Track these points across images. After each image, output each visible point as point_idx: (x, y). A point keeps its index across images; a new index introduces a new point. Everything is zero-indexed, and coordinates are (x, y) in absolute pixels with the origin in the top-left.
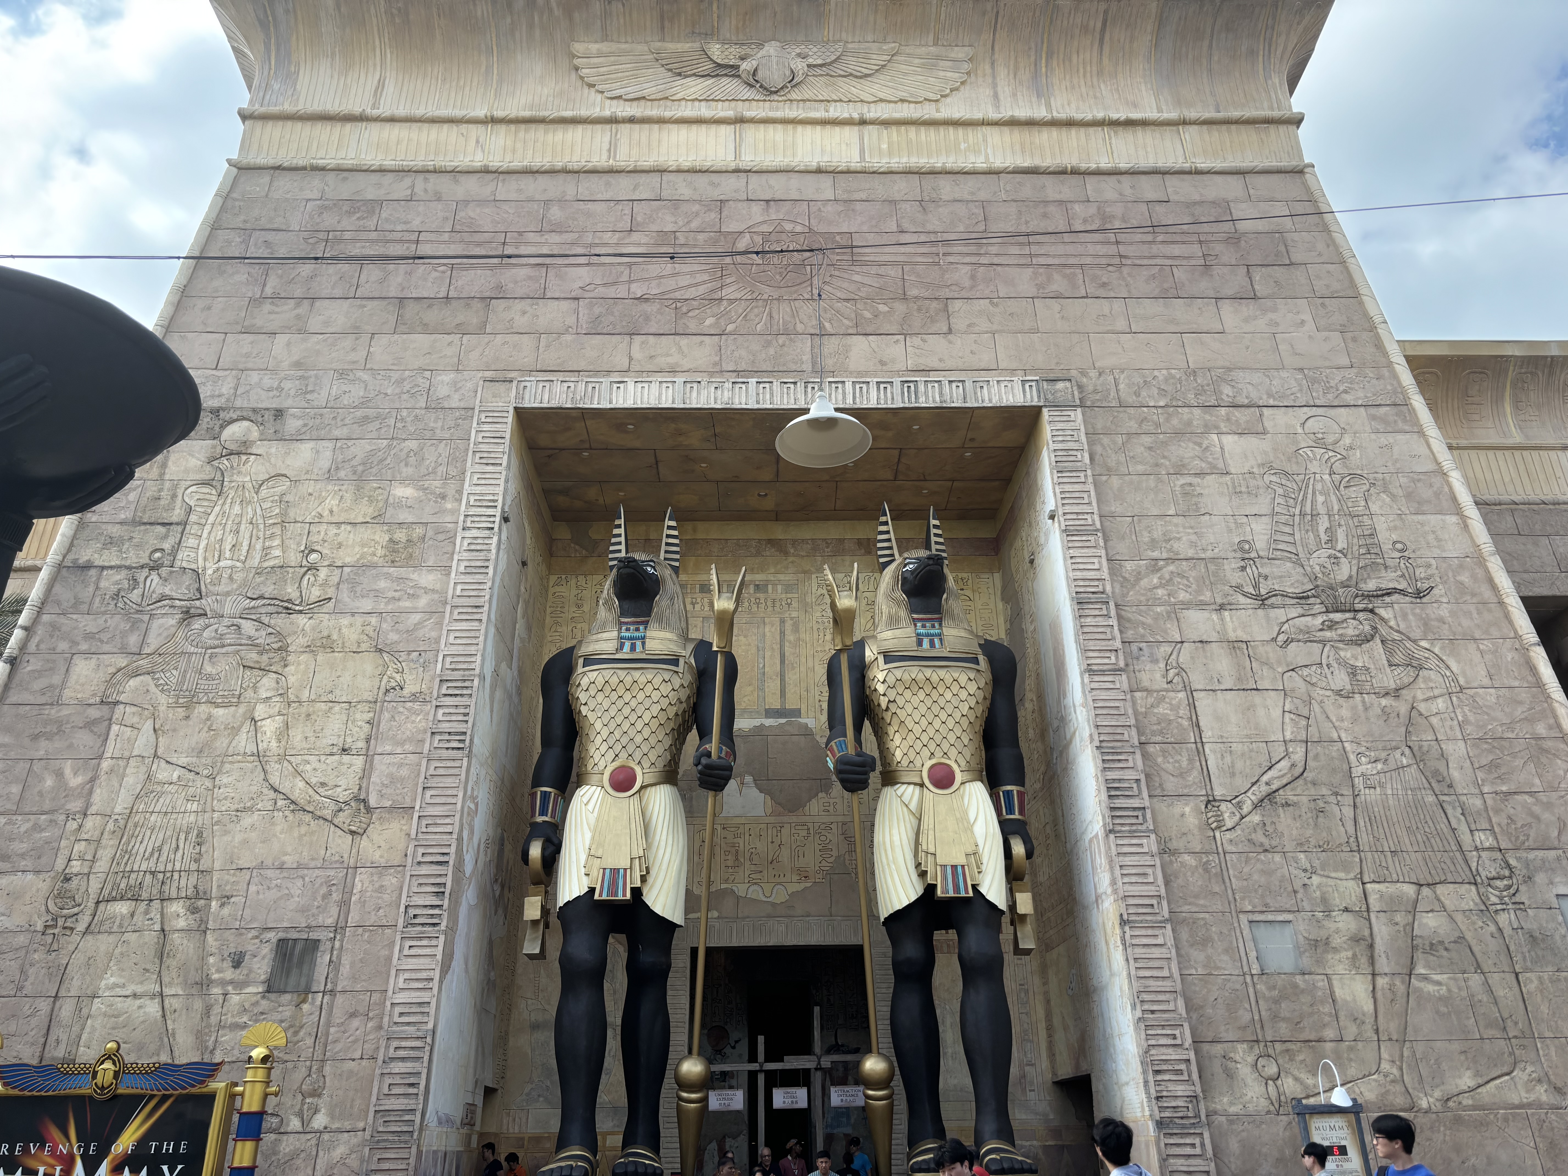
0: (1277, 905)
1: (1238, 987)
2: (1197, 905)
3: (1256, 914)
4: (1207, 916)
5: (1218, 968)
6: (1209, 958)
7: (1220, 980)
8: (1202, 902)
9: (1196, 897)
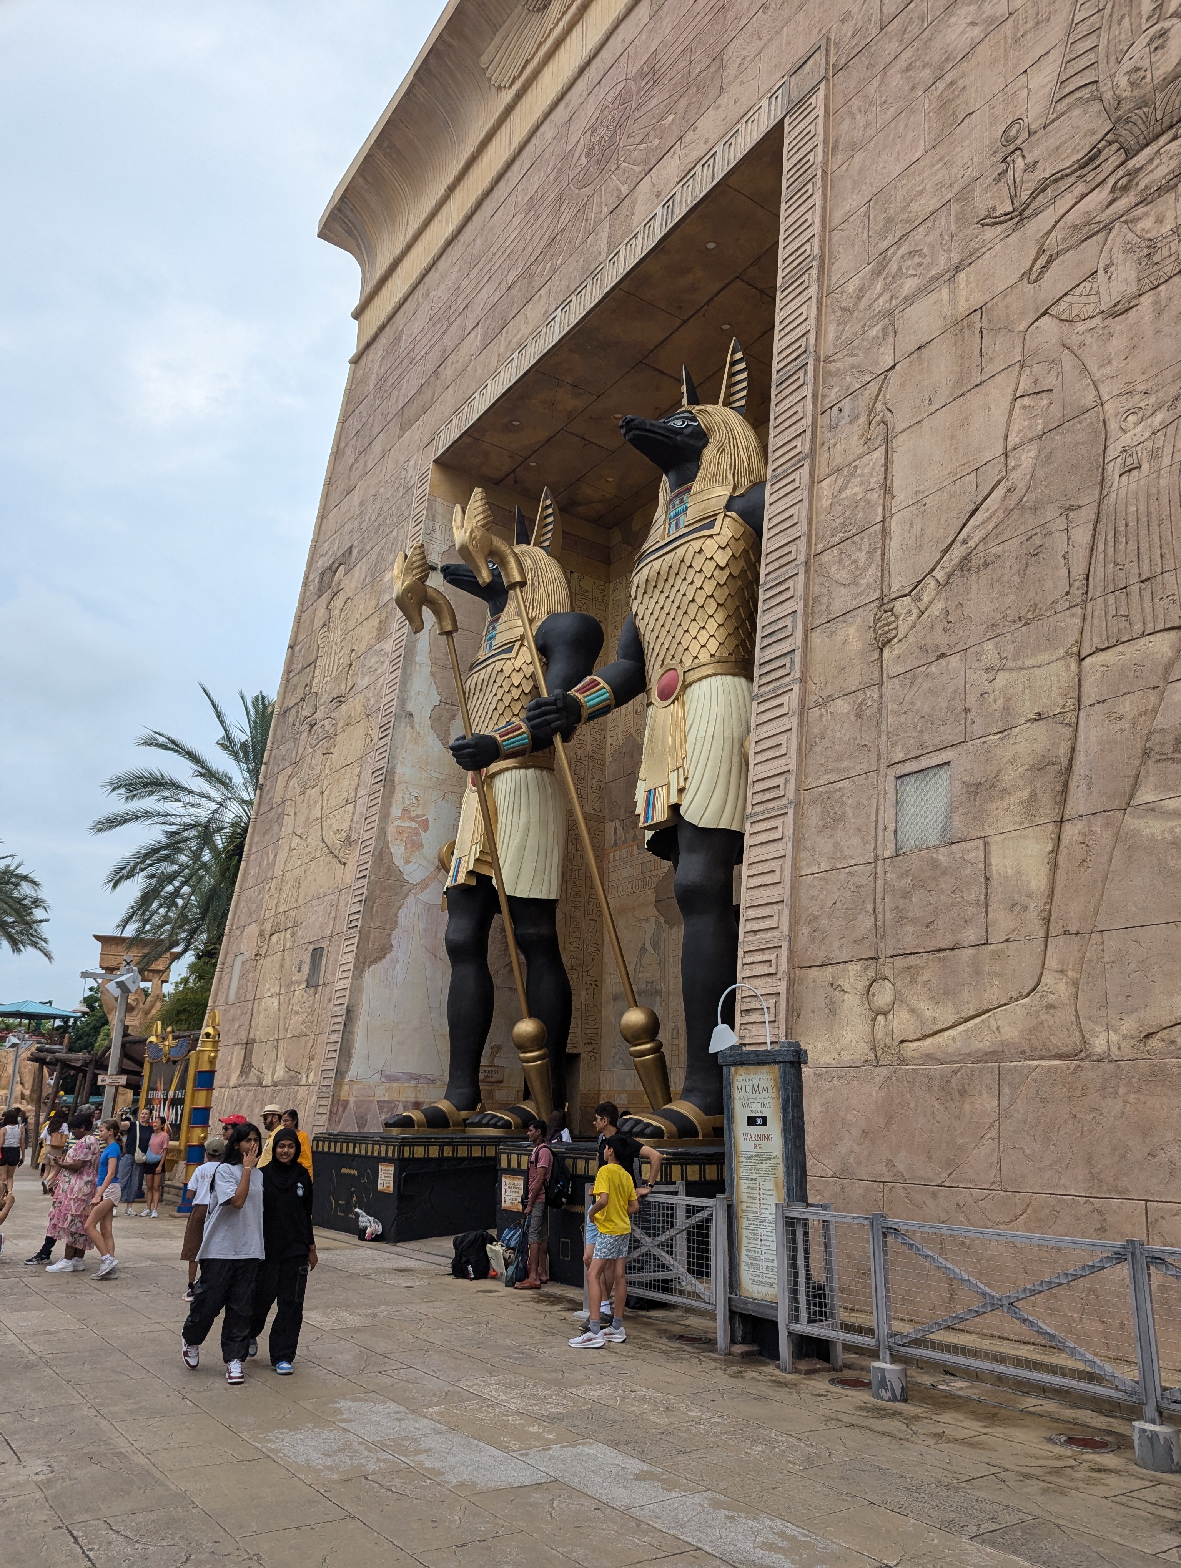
0: (937, 742)
1: (863, 881)
2: (837, 770)
3: (907, 764)
4: (845, 783)
5: (844, 858)
6: (836, 845)
7: (842, 875)
8: (845, 764)
9: (840, 759)
